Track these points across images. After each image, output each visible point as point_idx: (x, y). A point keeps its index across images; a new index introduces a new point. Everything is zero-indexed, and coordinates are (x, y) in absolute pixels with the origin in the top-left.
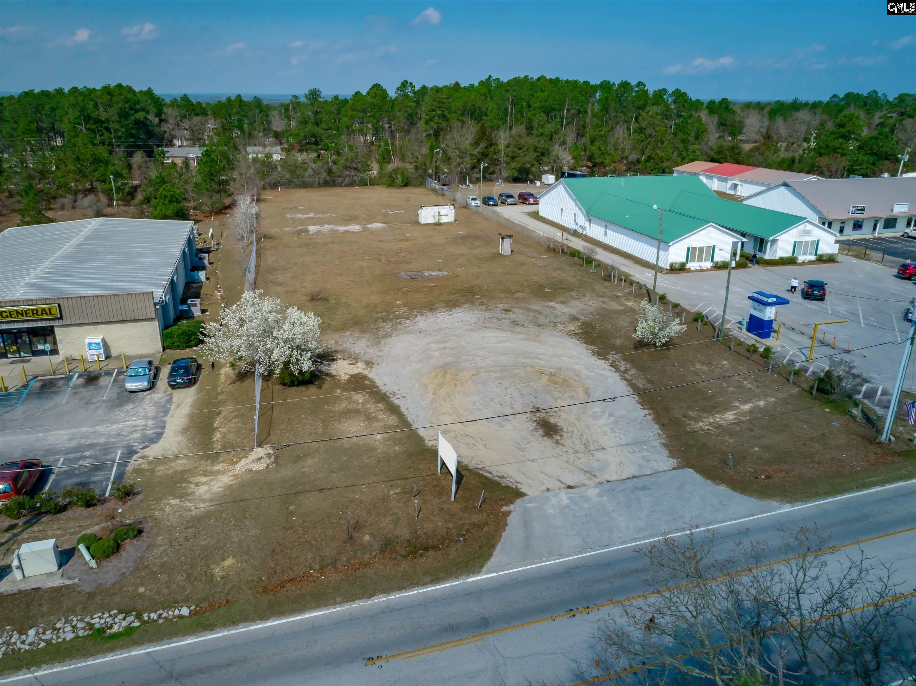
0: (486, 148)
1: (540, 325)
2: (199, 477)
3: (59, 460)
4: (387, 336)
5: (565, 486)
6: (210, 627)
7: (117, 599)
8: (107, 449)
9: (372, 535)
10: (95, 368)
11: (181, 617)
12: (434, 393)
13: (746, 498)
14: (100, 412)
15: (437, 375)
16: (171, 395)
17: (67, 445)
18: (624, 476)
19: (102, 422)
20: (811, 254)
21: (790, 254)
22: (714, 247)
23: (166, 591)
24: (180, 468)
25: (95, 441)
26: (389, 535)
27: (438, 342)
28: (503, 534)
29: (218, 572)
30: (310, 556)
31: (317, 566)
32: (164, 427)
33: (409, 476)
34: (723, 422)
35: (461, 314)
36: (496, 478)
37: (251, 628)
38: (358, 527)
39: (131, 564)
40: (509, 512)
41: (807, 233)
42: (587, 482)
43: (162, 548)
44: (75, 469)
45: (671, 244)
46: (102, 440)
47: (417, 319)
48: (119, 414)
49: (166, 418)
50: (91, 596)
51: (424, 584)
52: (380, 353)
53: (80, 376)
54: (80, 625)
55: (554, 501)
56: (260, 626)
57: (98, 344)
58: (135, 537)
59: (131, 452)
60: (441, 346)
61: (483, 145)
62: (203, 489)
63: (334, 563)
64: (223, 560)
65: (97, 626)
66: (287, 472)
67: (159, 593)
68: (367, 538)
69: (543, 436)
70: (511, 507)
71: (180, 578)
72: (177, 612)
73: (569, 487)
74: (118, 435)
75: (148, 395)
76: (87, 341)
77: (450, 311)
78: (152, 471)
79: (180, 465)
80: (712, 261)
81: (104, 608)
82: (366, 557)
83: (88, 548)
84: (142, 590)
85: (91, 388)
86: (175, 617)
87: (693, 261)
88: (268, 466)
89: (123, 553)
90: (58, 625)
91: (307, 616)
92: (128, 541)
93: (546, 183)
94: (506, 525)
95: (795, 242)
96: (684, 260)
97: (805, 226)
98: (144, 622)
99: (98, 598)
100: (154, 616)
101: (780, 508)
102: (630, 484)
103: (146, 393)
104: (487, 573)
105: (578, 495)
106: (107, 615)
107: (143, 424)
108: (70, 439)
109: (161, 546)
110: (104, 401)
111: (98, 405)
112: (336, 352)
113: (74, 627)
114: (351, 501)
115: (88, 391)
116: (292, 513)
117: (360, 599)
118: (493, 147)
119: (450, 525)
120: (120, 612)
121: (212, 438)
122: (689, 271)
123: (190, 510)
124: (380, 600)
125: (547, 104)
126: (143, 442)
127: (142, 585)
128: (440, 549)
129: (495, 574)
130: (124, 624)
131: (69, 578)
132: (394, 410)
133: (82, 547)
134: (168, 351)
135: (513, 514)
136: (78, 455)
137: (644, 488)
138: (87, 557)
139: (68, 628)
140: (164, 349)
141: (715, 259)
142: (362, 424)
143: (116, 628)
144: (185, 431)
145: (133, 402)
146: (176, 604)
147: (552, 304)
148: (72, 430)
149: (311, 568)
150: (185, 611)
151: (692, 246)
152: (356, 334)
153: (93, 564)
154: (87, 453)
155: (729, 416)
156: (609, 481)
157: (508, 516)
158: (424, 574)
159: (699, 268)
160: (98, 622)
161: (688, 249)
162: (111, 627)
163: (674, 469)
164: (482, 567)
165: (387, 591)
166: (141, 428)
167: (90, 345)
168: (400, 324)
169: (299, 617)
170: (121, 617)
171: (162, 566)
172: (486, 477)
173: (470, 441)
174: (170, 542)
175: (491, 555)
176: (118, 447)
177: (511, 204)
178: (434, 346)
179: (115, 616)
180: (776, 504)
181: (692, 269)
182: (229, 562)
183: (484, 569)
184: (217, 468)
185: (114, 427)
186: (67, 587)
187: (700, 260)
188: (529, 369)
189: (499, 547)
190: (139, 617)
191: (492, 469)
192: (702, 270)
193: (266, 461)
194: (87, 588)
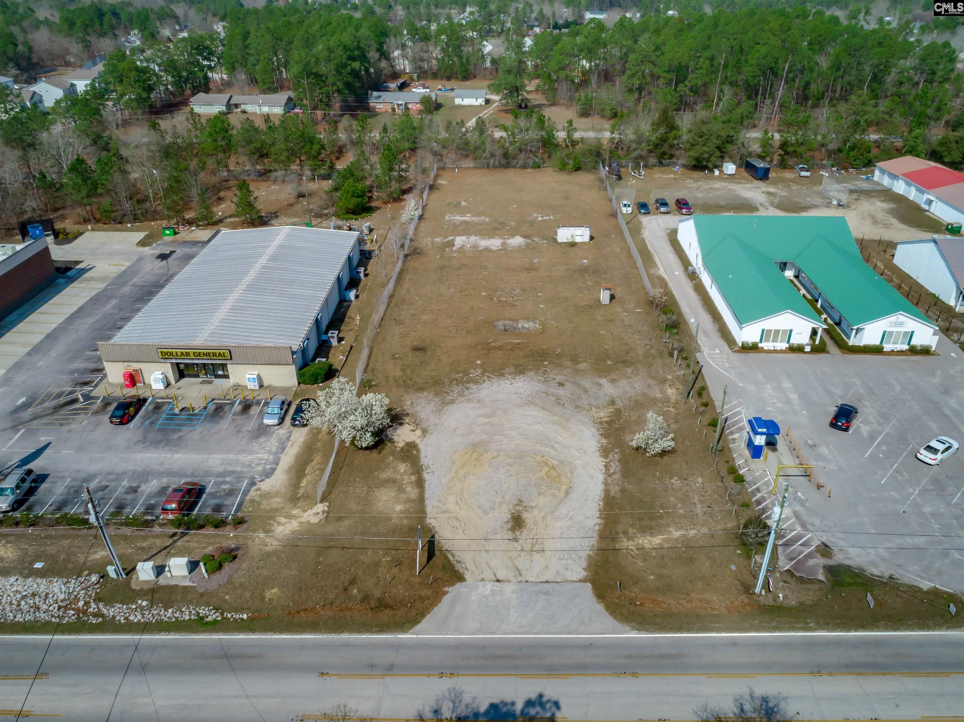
0: (666, 133)
1: (577, 407)
2: (282, 518)
3: (210, 482)
4: (452, 402)
5: (495, 579)
6: (253, 630)
7: (214, 600)
8: (240, 477)
9: (359, 590)
10: (250, 397)
11: (242, 619)
12: (456, 472)
13: (611, 618)
14: (244, 442)
15: (466, 453)
16: (291, 432)
17: (218, 469)
18: (540, 580)
19: (243, 451)
20: (903, 343)
21: (877, 342)
22: (791, 331)
23: (239, 601)
24: (274, 506)
25: (235, 469)
26: (368, 593)
27: (485, 416)
28: (435, 608)
29: (268, 595)
30: (320, 596)
31: (321, 604)
32: (277, 464)
33: (401, 548)
34: (647, 546)
35: (520, 384)
36: (455, 562)
37: (273, 637)
38: (353, 582)
39: (226, 579)
40: (447, 592)
41: (901, 324)
42: (511, 579)
43: (243, 572)
44: (218, 492)
45: (744, 326)
46: (239, 469)
47: (483, 385)
48: (255, 446)
49: (281, 455)
50: (202, 595)
51: (373, 633)
52: (437, 422)
53: (240, 403)
54: (193, 612)
55: (481, 589)
56: (277, 637)
57: (254, 379)
58: (231, 561)
59: (253, 483)
60: (486, 420)
61: (662, 130)
62: (281, 528)
63: (332, 604)
64: (273, 588)
65: (201, 615)
66: (330, 528)
67: (235, 602)
68: (355, 591)
69: (509, 530)
70: (450, 589)
71: (248, 594)
72: (241, 616)
73: (498, 581)
74: (249, 465)
75: (277, 429)
76: (247, 376)
77: (514, 379)
78: (259, 503)
79: (276, 502)
80: (788, 342)
81: (207, 604)
82: (351, 604)
83: (205, 564)
84: (227, 597)
85: (243, 417)
86: (239, 618)
87: (767, 340)
88: (321, 520)
89: (223, 571)
90: (183, 610)
91: (303, 637)
92: (227, 563)
93: (725, 172)
94: (440, 601)
95: (885, 332)
96: (758, 341)
97: (898, 318)
98: (223, 618)
99: (205, 598)
100: (229, 616)
101: (628, 633)
102: (540, 587)
103: (276, 427)
104: (411, 634)
105: (498, 589)
106: (207, 609)
107: (266, 458)
108: (221, 464)
109: (243, 570)
110: (249, 431)
111: (244, 434)
112: (408, 414)
113: (190, 612)
114: (357, 562)
115: (241, 419)
116: (320, 563)
117: (335, 633)
118: (674, 132)
119: (407, 594)
120: (214, 609)
121: (300, 483)
122: (762, 350)
123: (267, 546)
124: (345, 636)
125: (764, 61)
126: (262, 476)
127: (228, 594)
128: (394, 609)
129: (415, 636)
130: (214, 617)
131: (193, 582)
132: (420, 483)
133: (202, 564)
134: (302, 385)
135: (448, 595)
136: (222, 479)
137: (547, 593)
138: (204, 571)
139: (187, 613)
140: (299, 384)
141: (792, 341)
142: (393, 494)
143: (209, 619)
144: (290, 470)
145: (266, 435)
146: (241, 610)
147: (603, 381)
148: (224, 456)
149: (318, 604)
150: (245, 616)
151: (767, 328)
152: (431, 396)
153: (206, 575)
154: (228, 479)
155: (657, 540)
156: (527, 582)
157: (444, 595)
158: (376, 626)
159: (773, 349)
160: (202, 611)
161: (763, 330)
162: (207, 617)
163: (581, 581)
164: (410, 629)
165: (351, 631)
166: (264, 462)
167: (249, 379)
168: (467, 388)
169: (299, 637)
170: (213, 611)
171: (241, 584)
172: (448, 559)
173: (456, 524)
174: (249, 568)
175: (420, 622)
176: (246, 477)
177: (663, 213)
178: (481, 420)
179: (211, 611)
180: (628, 628)
181: (765, 348)
182: (275, 590)
183: (411, 631)
184: (295, 512)
185: (249, 457)
186: (191, 587)
187: (775, 341)
188: (539, 458)
189: (427, 617)
190: (222, 614)
191: (457, 553)
192: (775, 351)
193: (320, 516)
194: (201, 591)
